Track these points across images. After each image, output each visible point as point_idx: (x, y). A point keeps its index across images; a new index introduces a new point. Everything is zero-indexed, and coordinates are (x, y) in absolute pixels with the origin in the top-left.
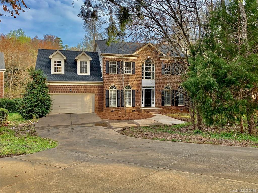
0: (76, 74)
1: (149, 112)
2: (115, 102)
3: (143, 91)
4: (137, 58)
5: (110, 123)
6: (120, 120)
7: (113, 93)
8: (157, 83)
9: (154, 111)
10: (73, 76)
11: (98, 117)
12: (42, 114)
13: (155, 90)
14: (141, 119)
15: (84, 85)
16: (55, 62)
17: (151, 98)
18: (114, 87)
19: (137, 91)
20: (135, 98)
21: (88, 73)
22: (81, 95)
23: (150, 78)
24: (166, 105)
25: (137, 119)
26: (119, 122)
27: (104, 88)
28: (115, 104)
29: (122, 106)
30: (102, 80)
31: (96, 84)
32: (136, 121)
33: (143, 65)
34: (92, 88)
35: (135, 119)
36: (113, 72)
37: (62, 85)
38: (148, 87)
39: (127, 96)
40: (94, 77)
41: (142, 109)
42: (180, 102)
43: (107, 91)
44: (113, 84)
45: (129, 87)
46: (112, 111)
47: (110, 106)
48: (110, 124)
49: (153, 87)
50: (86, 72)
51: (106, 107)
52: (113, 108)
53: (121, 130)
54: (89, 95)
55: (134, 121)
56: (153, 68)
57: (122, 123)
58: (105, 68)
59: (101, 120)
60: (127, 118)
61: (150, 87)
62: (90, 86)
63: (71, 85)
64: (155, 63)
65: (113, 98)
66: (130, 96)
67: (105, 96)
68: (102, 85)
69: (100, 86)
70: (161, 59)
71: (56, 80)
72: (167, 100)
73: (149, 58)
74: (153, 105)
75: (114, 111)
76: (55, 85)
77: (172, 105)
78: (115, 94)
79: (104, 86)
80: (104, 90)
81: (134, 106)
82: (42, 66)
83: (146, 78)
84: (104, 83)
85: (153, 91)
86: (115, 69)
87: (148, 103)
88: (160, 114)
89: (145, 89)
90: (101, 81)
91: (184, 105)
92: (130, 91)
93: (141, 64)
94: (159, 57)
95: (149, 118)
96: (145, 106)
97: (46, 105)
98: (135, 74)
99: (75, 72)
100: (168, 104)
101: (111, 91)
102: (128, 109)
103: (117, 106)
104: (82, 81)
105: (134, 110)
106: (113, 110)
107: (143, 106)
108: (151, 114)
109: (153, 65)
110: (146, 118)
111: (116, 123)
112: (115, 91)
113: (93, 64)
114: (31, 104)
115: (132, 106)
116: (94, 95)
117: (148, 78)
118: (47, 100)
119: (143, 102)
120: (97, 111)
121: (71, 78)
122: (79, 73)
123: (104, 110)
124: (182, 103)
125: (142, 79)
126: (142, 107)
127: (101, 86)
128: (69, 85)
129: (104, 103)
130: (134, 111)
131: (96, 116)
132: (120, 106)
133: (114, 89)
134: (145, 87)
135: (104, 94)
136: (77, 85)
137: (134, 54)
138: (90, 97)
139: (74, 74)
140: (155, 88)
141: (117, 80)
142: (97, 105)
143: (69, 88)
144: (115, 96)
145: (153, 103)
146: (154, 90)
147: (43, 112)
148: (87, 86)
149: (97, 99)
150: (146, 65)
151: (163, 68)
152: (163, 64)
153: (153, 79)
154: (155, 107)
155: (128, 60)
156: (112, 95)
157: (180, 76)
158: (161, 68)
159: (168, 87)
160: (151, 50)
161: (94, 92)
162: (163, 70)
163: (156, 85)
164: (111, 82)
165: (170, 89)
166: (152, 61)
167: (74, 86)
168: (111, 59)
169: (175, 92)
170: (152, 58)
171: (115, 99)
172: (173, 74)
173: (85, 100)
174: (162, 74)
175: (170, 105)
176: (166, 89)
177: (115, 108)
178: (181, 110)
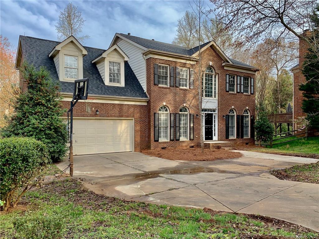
0: (102, 85)
1: (219, 148)
2: (166, 133)
3: (203, 116)
4: (196, 63)
7: (163, 117)
8: (220, 103)
10: (98, 87)
13: (217, 114)
15: (118, 104)
17: (212, 127)
18: (165, 108)
19: (197, 115)
20: (194, 127)
21: (122, 84)
22: (111, 122)
23: (211, 96)
24: (231, 138)
27: (152, 110)
28: (166, 137)
29: (177, 140)
31: (139, 102)
33: (203, 75)
34: (132, 110)
36: (163, 84)
37: (81, 103)
38: (208, 110)
39: (185, 123)
40: (133, 90)
43: (156, 115)
44: (164, 104)
46: (163, 148)
47: (161, 140)
49: (214, 111)
50: (119, 82)
51: (155, 141)
52: (165, 143)
54: (125, 121)
56: (215, 81)
58: (152, 76)
61: (211, 110)
62: (128, 105)
63: (97, 103)
64: (218, 74)
65: (163, 127)
67: (152, 123)
68: (145, 104)
69: (142, 105)
70: (225, 68)
72: (230, 129)
74: (215, 138)
75: (166, 148)
77: (237, 138)
78: (166, 120)
79: (152, 105)
80: (152, 113)
81: (193, 140)
83: (206, 96)
84: (152, 101)
85: (215, 116)
86: (166, 77)
87: (209, 135)
89: (205, 114)
90: (145, 97)
91: (249, 137)
92: (186, 115)
94: (223, 64)
95: (242, 156)
96: (206, 139)
99: (100, 80)
100: (233, 136)
102: (184, 144)
103: (171, 140)
104: (116, 96)
105: (192, 145)
106: (165, 146)
109: (215, 77)
115: (190, 139)
116: (133, 121)
120: (139, 148)
121: (96, 90)
122: (107, 82)
123: (152, 145)
125: (202, 98)
127: (145, 106)
128: (94, 103)
129: (152, 135)
130: (192, 147)
133: (165, 112)
134: (206, 110)
135: (152, 120)
136: (107, 104)
137: (193, 56)
138: (126, 126)
139: (99, 84)
140: (217, 112)
141: (170, 97)
142: (138, 139)
143: (93, 109)
144: (167, 124)
145: (215, 135)
146: (215, 114)
148: (123, 104)
149: (138, 128)
150: (206, 75)
151: (228, 81)
152: (228, 76)
153: (215, 99)
154: (217, 140)
155: (184, 65)
156: (162, 122)
157: (246, 95)
158: (225, 82)
159: (232, 110)
160: (214, 54)
161: (133, 117)
162: (228, 84)
163: (218, 107)
164: (161, 100)
165: (235, 114)
166: (215, 70)
167: (103, 104)
168: (161, 62)
169: (241, 119)
170: (214, 66)
171: (166, 128)
172: (239, 93)
173: (119, 129)
174: (227, 91)
175: (235, 138)
176: (230, 114)
177: (167, 142)
178: (247, 144)
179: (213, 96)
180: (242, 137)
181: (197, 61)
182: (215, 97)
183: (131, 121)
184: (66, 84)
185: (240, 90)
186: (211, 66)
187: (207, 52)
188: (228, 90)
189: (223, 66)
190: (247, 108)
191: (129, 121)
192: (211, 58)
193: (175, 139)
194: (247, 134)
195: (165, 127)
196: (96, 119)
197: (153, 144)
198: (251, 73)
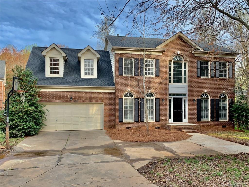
0: (79, 77)
1: (181, 130)
2: (132, 115)
3: (170, 100)
4: (162, 53)
5: (124, 147)
6: (140, 142)
7: (128, 102)
8: (191, 89)
9: (187, 128)
10: (74, 80)
11: (107, 137)
12: (29, 132)
13: (187, 98)
14: (172, 141)
15: (89, 92)
16: (51, 60)
17: (182, 110)
18: (130, 94)
19: (163, 99)
20: (159, 110)
21: (95, 76)
22: (85, 106)
23: (181, 82)
24: (203, 120)
25: (168, 141)
26: (140, 146)
27: (116, 96)
28: (132, 118)
29: (141, 121)
30: (114, 85)
31: (106, 90)
32: (166, 145)
33: (170, 64)
34: (101, 96)
35: (163, 141)
36: (128, 74)
37: (59, 92)
38: (177, 95)
40: (103, 80)
41: (170, 126)
42: (222, 116)
43: (121, 100)
44: (129, 90)
45: (150, 95)
46: (127, 128)
47: (125, 121)
48: (125, 150)
49: (184, 95)
50: (92, 74)
51: (120, 122)
52: (129, 123)
53: (147, 167)
54: (96, 105)
55: (164, 144)
56: (185, 68)
57: (146, 148)
58: (117, 68)
59: (112, 141)
60: (150, 139)
61: (181, 95)
62: (98, 92)
63: (72, 92)
64: (188, 61)
65: (129, 110)
66: (152, 107)
67: (117, 106)
69: (110, 93)
70: (196, 55)
71: (51, 85)
72: (203, 112)
73: (179, 54)
74: (185, 120)
75: (130, 128)
76: (50, 91)
77: (211, 120)
78: (132, 104)
79: (117, 92)
80: (117, 99)
81: (159, 121)
82: (34, 67)
83: (174, 82)
84: (117, 89)
85: (185, 100)
87: (178, 117)
88: (197, 132)
89: (173, 98)
90: (112, 86)
91: (228, 120)
92: (153, 99)
93: (168, 62)
94: (193, 52)
95: (185, 139)
96: (174, 121)
97: (35, 119)
98: (159, 76)
99: (78, 74)
100: (207, 119)
101: (126, 100)
102: (150, 125)
103: (135, 121)
104: (87, 85)
105: (158, 126)
106: (130, 126)
107: (171, 120)
108: (184, 132)
109: (185, 64)
110: (180, 140)
111: (134, 149)
112: (132, 100)
113: (102, 64)
114: (12, 117)
115: (156, 121)
116: (103, 105)
117: (177, 82)
118: (36, 112)
119: (170, 116)
120: (107, 127)
121: (71, 82)
122: (83, 75)
123: (116, 125)
124: (225, 117)
125: (169, 84)
126: (170, 123)
127: (113, 92)
128: (69, 92)
129: (116, 117)
130: (158, 128)
131: (105, 135)
132: (138, 121)
133: (130, 97)
134: (174, 95)
135: (116, 104)
136: (80, 92)
137: (158, 48)
138: (97, 109)
139: (76, 77)
140: (187, 95)
141: (134, 84)
142: (107, 119)
143: (69, 96)
144: (132, 107)
145: (185, 118)
147: (29, 128)
148: (93, 92)
149: (107, 110)
150: (174, 64)
151: (199, 67)
152: (199, 63)
153: (185, 84)
154: (187, 122)
155: (149, 56)
157: (222, 79)
158: (196, 68)
159: (206, 94)
160: (182, 43)
161: (103, 101)
162: (199, 71)
163: (188, 91)
164: (126, 87)
165: (209, 97)
166: (184, 58)
167: (76, 92)
168: (126, 56)
170: (183, 54)
172: (213, 77)
173: (91, 111)
174: (198, 77)
175: (210, 121)
176: (203, 98)
177: (132, 123)
178: (224, 126)
179: (183, 82)
180: (218, 120)
182: (185, 82)
184: (49, 79)
185: (215, 74)
186: (179, 55)
187: (175, 42)
188: (199, 75)
189: (194, 54)
190: (224, 91)
191: (100, 105)
192: (179, 47)
195: (131, 110)
196: (72, 104)
197: (118, 124)
198: (230, 57)
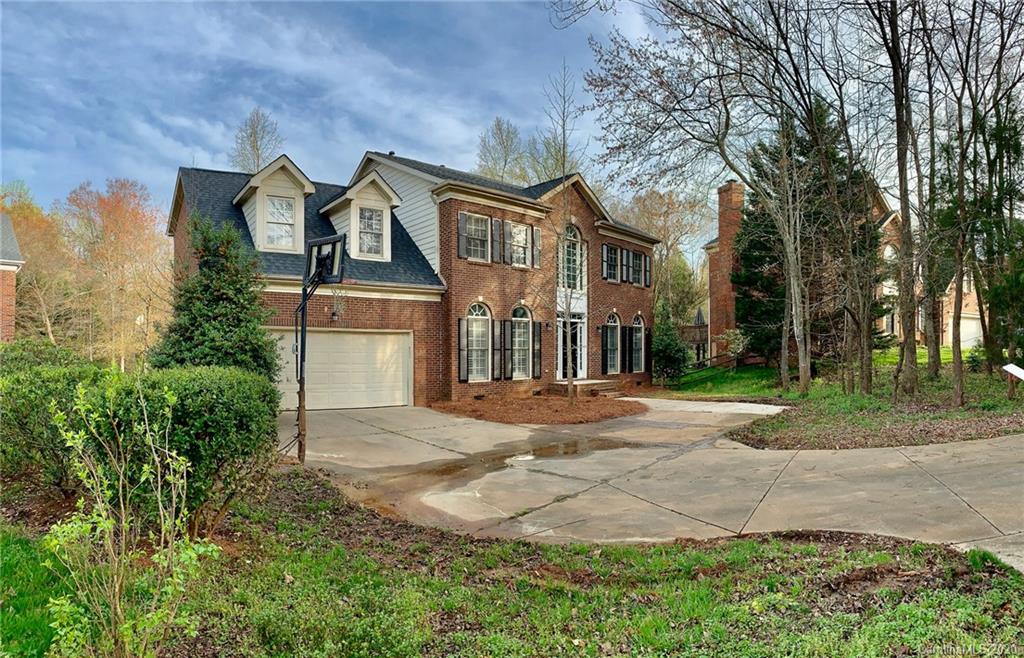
0: (345, 257)
1: (593, 394)
2: (483, 362)
4: (545, 215)
7: (477, 329)
8: (593, 302)
13: (586, 324)
15: (379, 300)
17: (576, 350)
18: (481, 309)
19: (547, 325)
20: (541, 350)
21: (387, 256)
22: (363, 339)
23: (575, 287)
24: (611, 372)
27: (453, 312)
28: (483, 372)
29: (506, 379)
34: (407, 312)
36: (476, 255)
38: (569, 315)
39: (522, 340)
40: (410, 269)
42: (634, 361)
43: (462, 323)
44: (481, 299)
45: (522, 312)
46: (477, 398)
47: (473, 379)
49: (581, 316)
50: (378, 251)
51: (460, 381)
52: (482, 385)
54: (392, 337)
56: (581, 256)
58: (455, 238)
61: (574, 316)
62: (400, 301)
63: (334, 297)
64: (587, 242)
65: (477, 350)
66: (526, 343)
67: (455, 340)
68: (438, 299)
69: (430, 302)
70: (600, 232)
71: (280, 273)
73: (573, 222)
74: (582, 373)
75: (483, 396)
76: (275, 294)
77: (623, 371)
78: (484, 334)
80: (454, 321)
81: (539, 378)
85: (581, 329)
86: (483, 243)
89: (563, 322)
90: (436, 284)
91: (643, 371)
92: (527, 324)
94: (598, 223)
96: (564, 375)
98: (540, 268)
100: (616, 368)
101: (471, 324)
102: (522, 388)
103: (493, 379)
105: (538, 389)
106: (482, 392)
107: (559, 375)
109: (582, 248)
112: (484, 323)
115: (534, 377)
116: (411, 337)
117: (569, 286)
120: (422, 399)
122: (355, 253)
123: (453, 392)
125: (558, 288)
126: (558, 381)
127: (436, 303)
128: (328, 297)
129: (454, 368)
130: (538, 393)
132: (500, 379)
133: (480, 317)
134: (564, 315)
135: (454, 334)
136: (356, 299)
137: (541, 200)
138: (396, 347)
140: (585, 320)
141: (494, 285)
142: (422, 378)
143: (326, 309)
144: (484, 343)
145: (581, 366)
146: (583, 324)
148: (388, 300)
149: (422, 353)
151: (605, 259)
152: (605, 248)
153: (582, 292)
154: (586, 377)
155: (521, 218)
156: (474, 338)
157: (637, 288)
158: (600, 259)
159: (613, 317)
160: (579, 201)
161: (411, 327)
162: (605, 264)
163: (588, 307)
164: (475, 291)
165: (618, 323)
166: (581, 233)
167: (346, 299)
168: (473, 208)
169: (628, 333)
170: (580, 226)
171: (484, 352)
172: (625, 282)
173: (379, 355)
174: (603, 278)
175: (619, 372)
176: (609, 324)
177: (486, 384)
178: (639, 384)
179: (578, 288)
180: (631, 371)
181: (547, 212)
182: (581, 289)
183: (405, 336)
184: (268, 257)
185: (628, 276)
186: (573, 225)
187: (566, 195)
188: (605, 275)
189: (598, 228)
190: (639, 313)
191: (401, 336)
192: (574, 208)
193: (503, 377)
194: (638, 365)
195: (482, 350)
196: (330, 332)
197: (456, 388)
198: (645, 245)
